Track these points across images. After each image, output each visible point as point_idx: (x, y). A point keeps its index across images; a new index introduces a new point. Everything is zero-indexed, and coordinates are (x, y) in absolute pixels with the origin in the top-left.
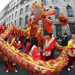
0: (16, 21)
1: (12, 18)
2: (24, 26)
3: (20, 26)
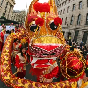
1: (63, 13)
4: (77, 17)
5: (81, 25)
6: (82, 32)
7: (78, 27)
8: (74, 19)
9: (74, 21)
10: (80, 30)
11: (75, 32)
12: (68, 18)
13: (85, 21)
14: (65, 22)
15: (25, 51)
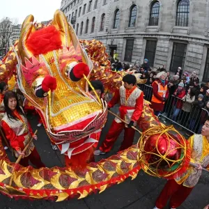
0: (104, 14)
1: (95, 7)
2: (123, 31)
3: (114, 27)
4: (129, 11)
5: (138, 27)
6: (141, 40)
7: (131, 31)
8: (122, 15)
9: (121, 20)
10: (136, 36)
11: (125, 41)
12: (106, 16)
13: (148, 17)
14: (99, 24)
15: (14, 103)
